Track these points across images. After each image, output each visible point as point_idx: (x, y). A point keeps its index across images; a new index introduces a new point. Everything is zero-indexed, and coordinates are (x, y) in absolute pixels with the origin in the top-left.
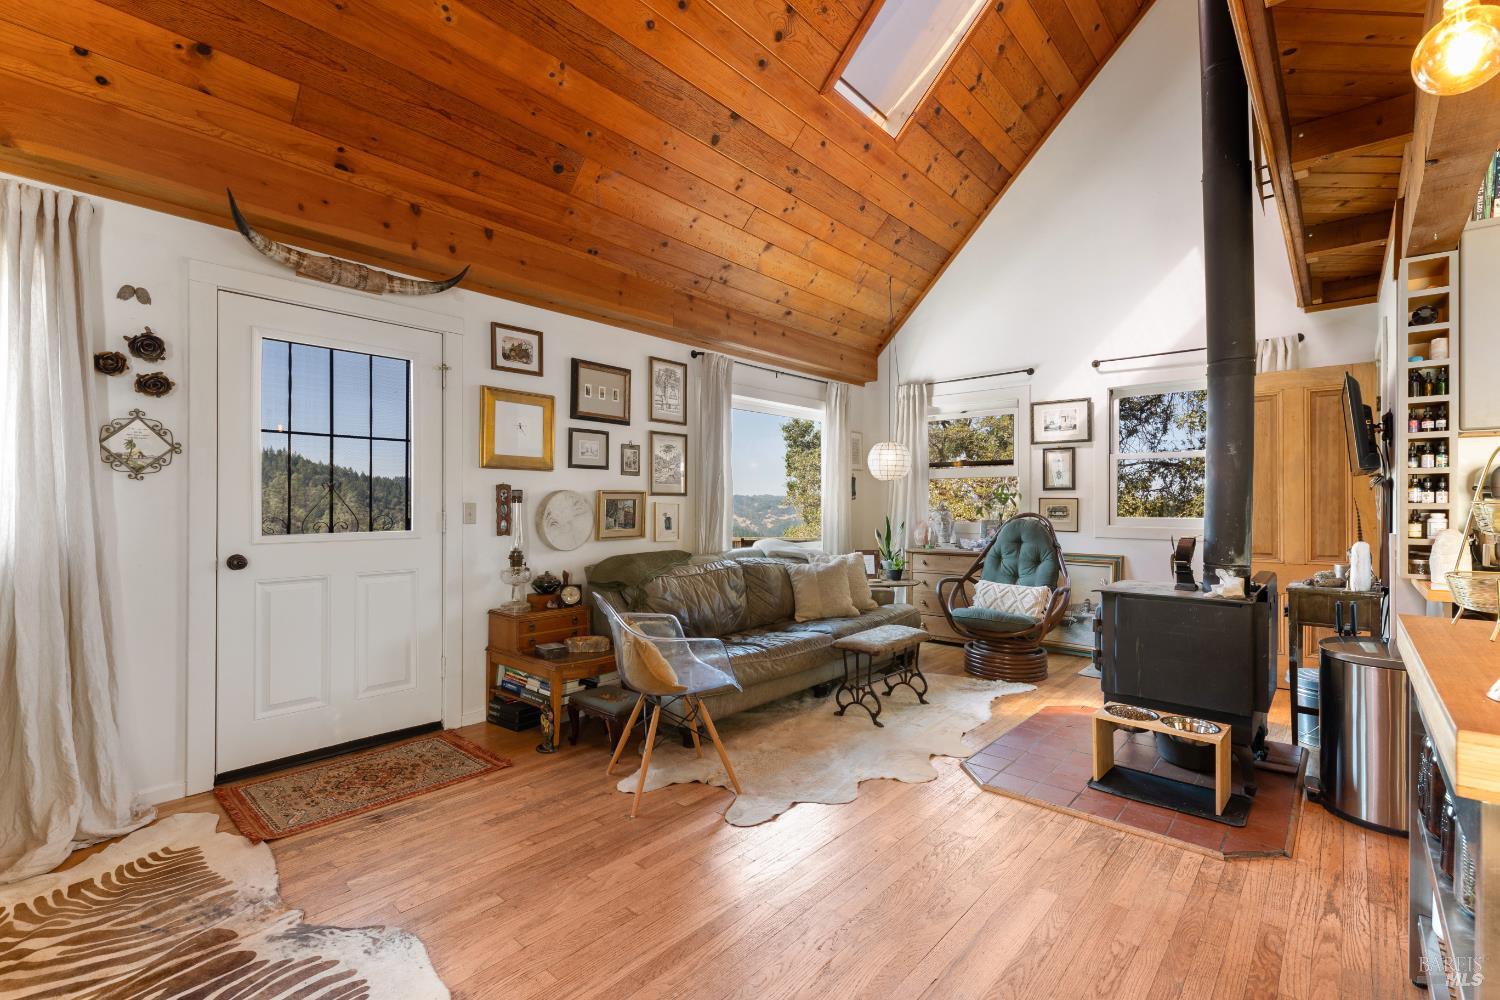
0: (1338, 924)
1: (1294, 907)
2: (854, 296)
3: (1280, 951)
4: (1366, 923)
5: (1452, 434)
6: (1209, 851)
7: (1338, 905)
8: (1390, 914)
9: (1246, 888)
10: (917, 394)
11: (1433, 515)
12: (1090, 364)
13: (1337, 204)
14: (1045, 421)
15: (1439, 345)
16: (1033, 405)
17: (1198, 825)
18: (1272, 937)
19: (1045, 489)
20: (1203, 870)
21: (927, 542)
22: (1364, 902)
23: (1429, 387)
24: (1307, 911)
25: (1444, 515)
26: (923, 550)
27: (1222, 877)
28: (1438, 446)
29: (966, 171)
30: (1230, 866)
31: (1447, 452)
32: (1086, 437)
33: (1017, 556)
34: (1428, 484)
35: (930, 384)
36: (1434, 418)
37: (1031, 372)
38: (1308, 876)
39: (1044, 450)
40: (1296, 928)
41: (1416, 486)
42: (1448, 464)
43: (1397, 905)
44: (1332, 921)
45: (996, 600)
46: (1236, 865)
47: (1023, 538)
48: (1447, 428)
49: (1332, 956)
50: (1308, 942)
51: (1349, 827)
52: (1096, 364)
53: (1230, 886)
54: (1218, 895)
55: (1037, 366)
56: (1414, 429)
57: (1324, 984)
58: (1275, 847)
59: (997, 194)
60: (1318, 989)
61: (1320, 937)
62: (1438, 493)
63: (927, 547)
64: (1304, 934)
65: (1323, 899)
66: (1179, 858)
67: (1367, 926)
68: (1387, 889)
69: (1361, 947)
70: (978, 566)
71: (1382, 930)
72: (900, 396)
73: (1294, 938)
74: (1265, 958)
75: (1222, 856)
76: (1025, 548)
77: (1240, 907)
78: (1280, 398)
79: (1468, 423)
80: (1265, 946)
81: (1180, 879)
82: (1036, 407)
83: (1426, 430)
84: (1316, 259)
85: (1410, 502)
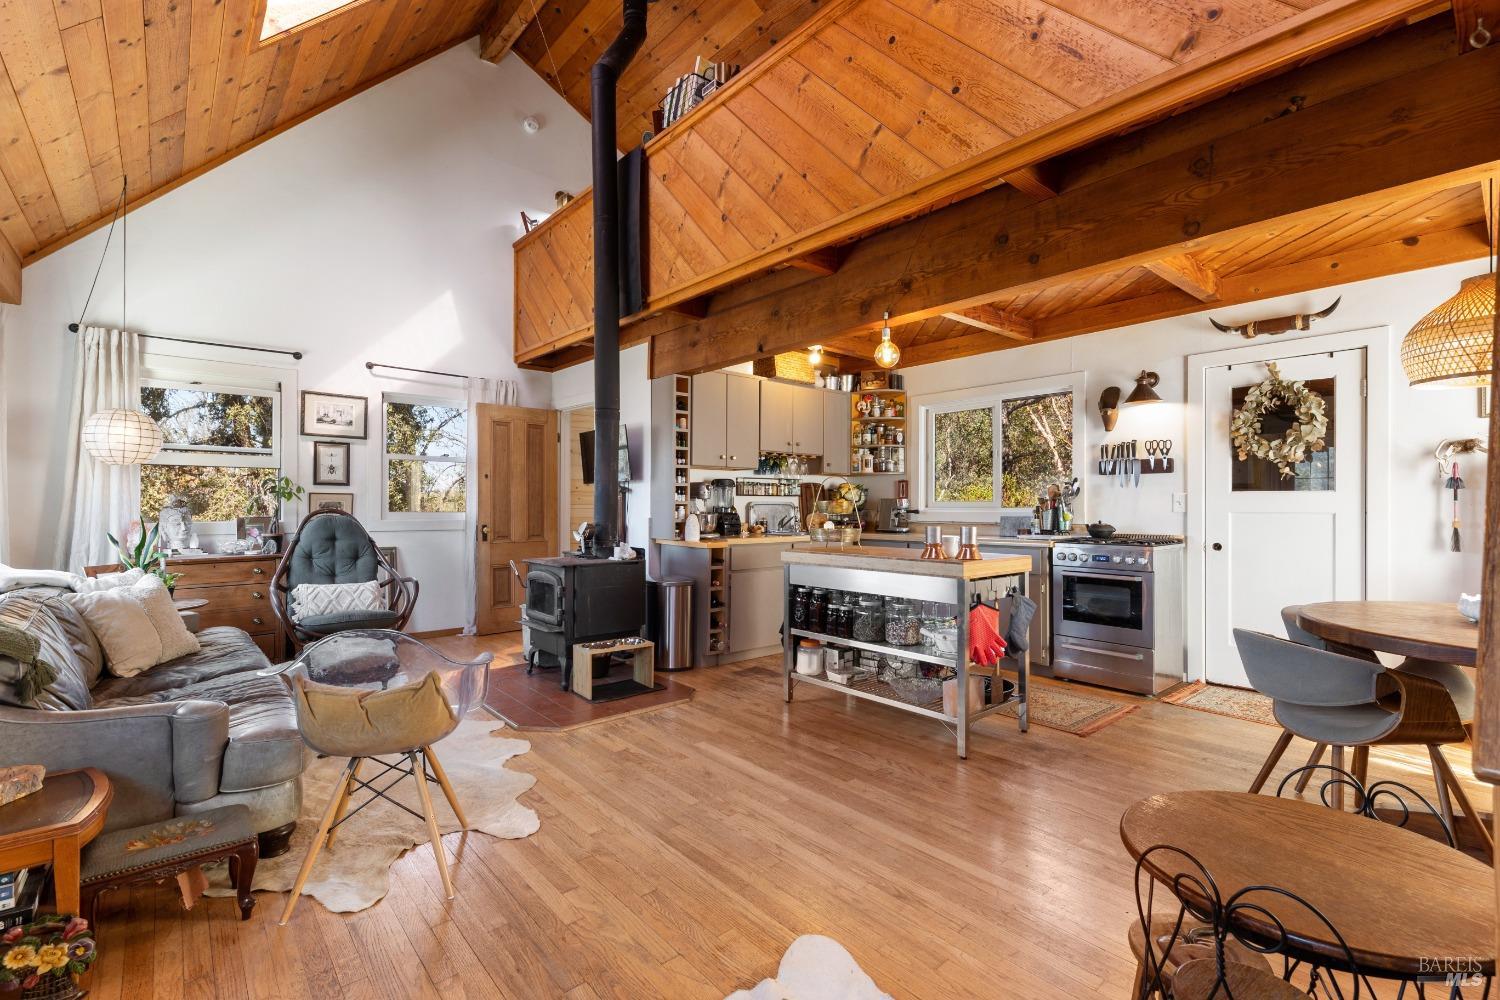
5: (688, 466)
9: (715, 705)
10: (125, 345)
12: (364, 364)
15: (684, 421)
16: (302, 393)
19: (316, 483)
23: (681, 442)
25: (685, 507)
27: (704, 706)
28: (684, 472)
32: (362, 435)
33: (333, 554)
34: (680, 491)
36: (683, 458)
37: (298, 356)
39: (316, 443)
42: (687, 482)
45: (330, 602)
46: (696, 701)
47: (338, 535)
48: (686, 463)
52: (370, 366)
55: (305, 353)
58: (688, 689)
62: (683, 495)
75: (688, 700)
78: (512, 425)
79: (693, 462)
82: (307, 396)
83: (680, 464)
85: (675, 500)
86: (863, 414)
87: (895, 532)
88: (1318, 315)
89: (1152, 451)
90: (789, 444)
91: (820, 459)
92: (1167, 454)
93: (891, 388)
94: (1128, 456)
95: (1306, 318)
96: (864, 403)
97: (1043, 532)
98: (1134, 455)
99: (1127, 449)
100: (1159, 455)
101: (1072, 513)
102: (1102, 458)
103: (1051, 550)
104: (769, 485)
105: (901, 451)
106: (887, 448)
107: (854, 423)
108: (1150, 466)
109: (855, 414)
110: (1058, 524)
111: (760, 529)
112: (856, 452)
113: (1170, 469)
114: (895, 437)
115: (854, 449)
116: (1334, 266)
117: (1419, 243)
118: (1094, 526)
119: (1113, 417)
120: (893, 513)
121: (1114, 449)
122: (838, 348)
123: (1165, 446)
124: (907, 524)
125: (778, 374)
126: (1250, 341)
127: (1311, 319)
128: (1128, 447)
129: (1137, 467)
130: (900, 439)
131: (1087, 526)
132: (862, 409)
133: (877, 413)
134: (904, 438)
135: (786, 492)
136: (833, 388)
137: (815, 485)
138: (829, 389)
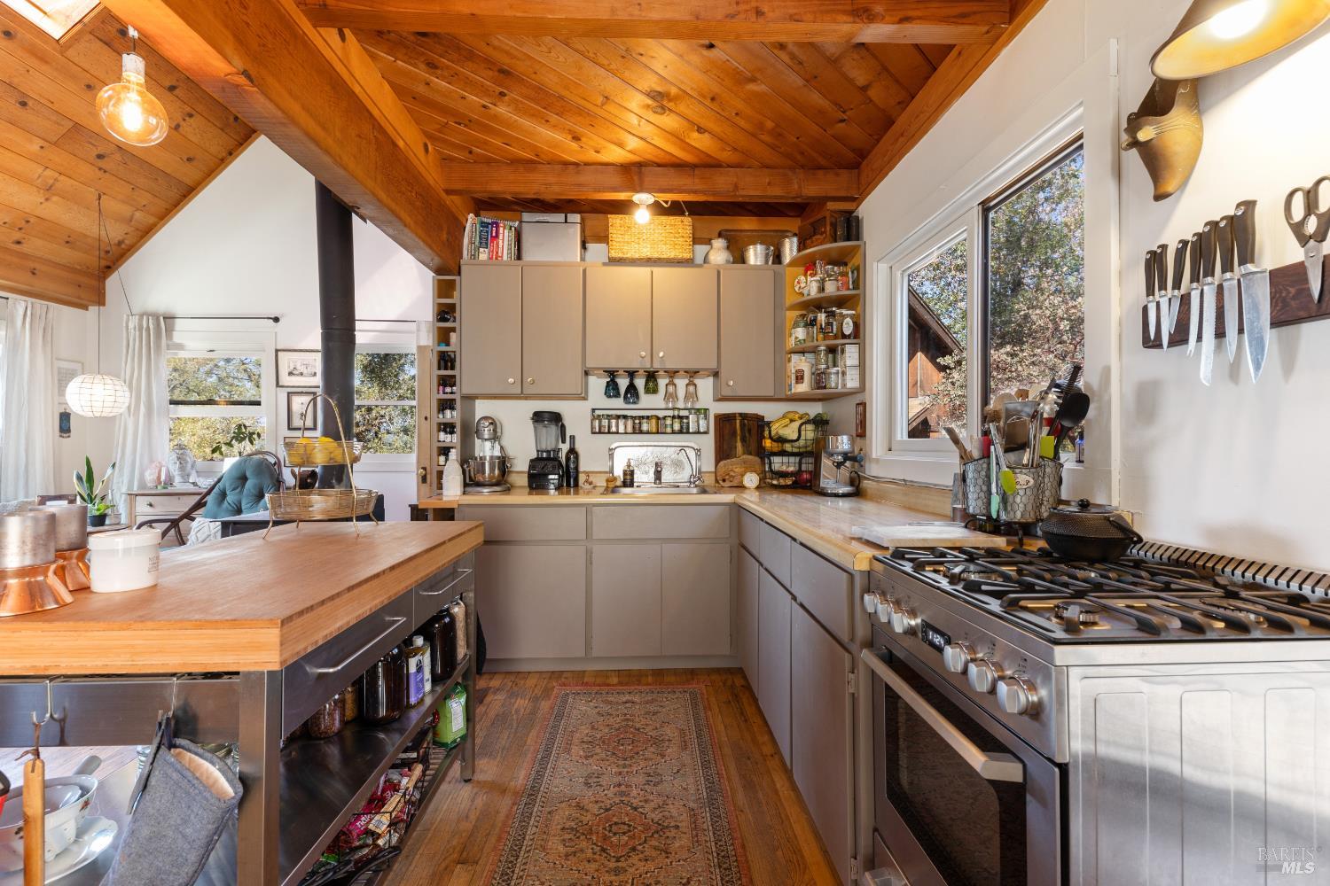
2: (41, 203)
5: (457, 396)
10: (151, 326)
14: (289, 367)
15: (452, 336)
16: (277, 351)
19: (289, 429)
21: (160, 483)
23: (448, 365)
26: (153, 492)
28: (451, 404)
29: (188, 109)
31: (455, 408)
33: (241, 491)
34: (447, 430)
35: (170, 318)
36: (449, 385)
37: (276, 320)
39: (289, 393)
41: (442, 431)
42: (455, 416)
47: (248, 474)
48: (455, 393)
55: (283, 315)
56: (440, 392)
59: (242, 144)
62: (452, 435)
63: (159, 487)
70: (200, 505)
72: (131, 325)
76: (249, 484)
82: (279, 353)
83: (445, 393)
85: (440, 441)
86: (802, 296)
91: (715, 375)
93: (835, 241)
94: (1228, 267)
96: (803, 278)
98: (1247, 260)
99: (1222, 242)
102: (1150, 293)
104: (642, 418)
105: (850, 351)
106: (830, 346)
109: (790, 299)
114: (842, 326)
121: (1180, 254)
122: (695, 192)
124: (859, 480)
125: (613, 252)
128: (1227, 232)
129: (1259, 305)
130: (850, 329)
132: (800, 290)
134: (856, 326)
135: (677, 427)
136: (759, 263)
137: (744, 416)
138: (756, 267)
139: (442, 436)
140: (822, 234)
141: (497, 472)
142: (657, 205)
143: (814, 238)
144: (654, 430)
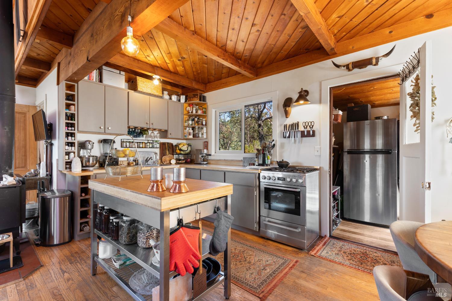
0: (68, 275)
1: (54, 279)
3: (60, 293)
4: (74, 269)
5: (76, 132)
6: (17, 281)
7: (65, 270)
8: (77, 263)
9: (37, 284)
11: (71, 153)
13: (37, 54)
15: (72, 107)
17: (7, 275)
18: (55, 291)
20: (18, 288)
22: (70, 265)
23: (70, 118)
24: (59, 277)
25: (73, 153)
27: (26, 286)
28: (72, 135)
30: (27, 280)
31: (74, 137)
34: (70, 145)
36: (71, 127)
38: (52, 267)
40: (59, 284)
41: (67, 145)
42: (75, 140)
43: (77, 261)
44: (66, 275)
46: (28, 279)
48: (74, 130)
49: (73, 284)
50: (65, 285)
51: (53, 248)
53: (31, 286)
54: (30, 293)
56: (67, 129)
57: (76, 292)
58: (38, 266)
60: (76, 294)
61: (66, 281)
62: (72, 147)
64: (62, 284)
65: (60, 271)
66: (6, 291)
67: (75, 270)
68: (72, 258)
69: (77, 276)
71: (78, 269)
73: (61, 287)
74: (57, 298)
75: (22, 279)
77: (39, 290)
79: (80, 130)
80: (55, 295)
81: (12, 297)
83: (69, 130)
84: (25, 68)
85: (66, 150)
86: (189, 112)
87: (201, 164)
88: (383, 56)
89: (305, 127)
90: (147, 123)
91: (166, 131)
92: (312, 128)
93: (200, 101)
94: (295, 129)
95: (377, 59)
96: (189, 108)
97: (259, 165)
98: (298, 129)
99: (295, 126)
100: (308, 129)
101: (271, 155)
102: (285, 130)
103: (259, 174)
104: (140, 143)
105: (205, 129)
106: (199, 127)
107: (185, 116)
108: (305, 134)
109: (185, 112)
110: (265, 161)
111: (133, 163)
112: (185, 129)
113: (313, 135)
114: (202, 122)
115: (185, 128)
116: (390, 32)
117: (434, 17)
118: (280, 162)
119: (289, 111)
120: (200, 156)
121: (289, 126)
122: (171, 79)
123: (311, 124)
124: (207, 160)
125: (139, 89)
126: (350, 72)
127: (380, 59)
128: (295, 125)
129: (299, 135)
130: (204, 123)
131: (277, 162)
132: (188, 110)
133: (194, 112)
134: (206, 123)
135: (151, 146)
136: (175, 100)
137: (168, 143)
138: (174, 101)
139: (67, 147)
140: (196, 98)
141: (95, 162)
142: (159, 79)
143: (194, 98)
144: (144, 147)
